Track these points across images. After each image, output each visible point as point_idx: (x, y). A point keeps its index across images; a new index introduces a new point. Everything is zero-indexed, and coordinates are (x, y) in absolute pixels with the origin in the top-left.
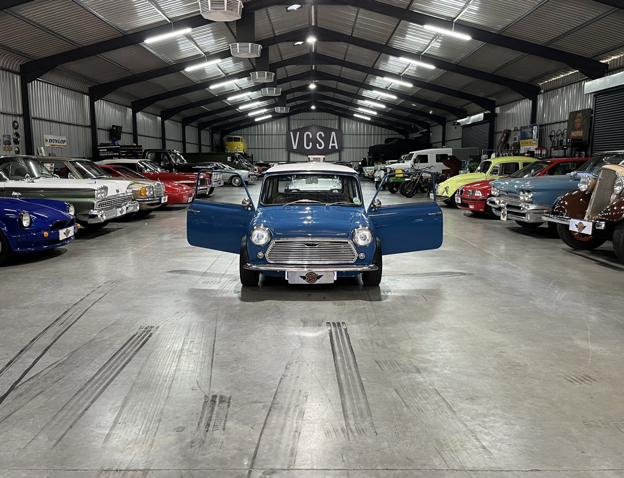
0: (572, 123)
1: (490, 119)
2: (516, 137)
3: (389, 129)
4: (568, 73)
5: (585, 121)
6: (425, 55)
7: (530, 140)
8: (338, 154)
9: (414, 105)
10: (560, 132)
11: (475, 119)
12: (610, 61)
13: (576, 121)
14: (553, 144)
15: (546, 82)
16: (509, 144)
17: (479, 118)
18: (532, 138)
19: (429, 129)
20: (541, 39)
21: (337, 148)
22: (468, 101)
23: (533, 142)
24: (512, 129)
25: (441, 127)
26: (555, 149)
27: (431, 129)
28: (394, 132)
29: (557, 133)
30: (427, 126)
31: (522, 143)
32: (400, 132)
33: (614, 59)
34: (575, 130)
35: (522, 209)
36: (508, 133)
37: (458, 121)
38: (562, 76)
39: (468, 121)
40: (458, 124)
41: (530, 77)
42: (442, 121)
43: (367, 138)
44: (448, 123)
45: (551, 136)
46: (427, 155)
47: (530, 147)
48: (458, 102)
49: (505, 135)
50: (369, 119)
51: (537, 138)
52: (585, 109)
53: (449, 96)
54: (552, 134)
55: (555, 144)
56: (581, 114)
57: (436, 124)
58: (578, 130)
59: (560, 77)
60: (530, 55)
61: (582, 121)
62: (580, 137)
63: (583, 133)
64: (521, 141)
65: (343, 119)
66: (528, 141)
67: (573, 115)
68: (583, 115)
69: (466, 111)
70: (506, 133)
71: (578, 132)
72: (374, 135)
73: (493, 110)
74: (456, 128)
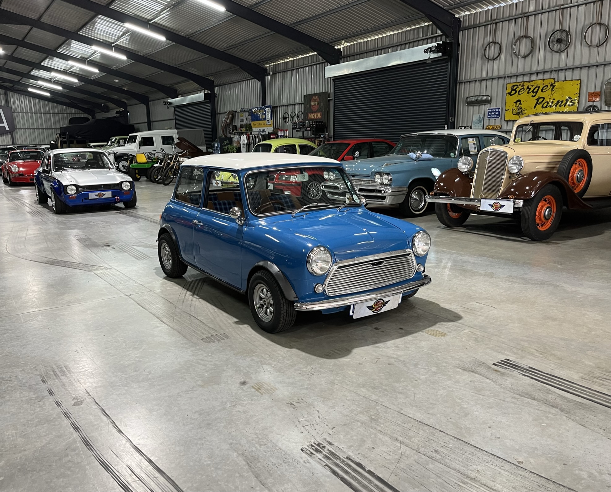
0: (308, 106)
1: (210, 98)
2: (242, 118)
3: (71, 107)
4: (298, 56)
5: (322, 104)
6: (154, 24)
7: (264, 122)
8: (9, 136)
9: (116, 81)
10: (294, 115)
11: (192, 98)
12: (343, 48)
13: (312, 104)
14: (294, 126)
15: (273, 64)
16: (236, 126)
17: (199, 97)
18: (265, 119)
19: (125, 109)
20: (288, 19)
21: (7, 128)
22: (185, 79)
23: (267, 123)
24: (239, 110)
25: (144, 107)
26: (297, 131)
27: (129, 108)
28: (77, 111)
29: (291, 115)
30: (124, 105)
31: (254, 125)
32: (85, 110)
33: (347, 46)
34: (312, 112)
35: (383, 192)
36: (233, 114)
37: (169, 101)
38: (291, 59)
39: (182, 101)
40: (170, 103)
41: (259, 58)
42: (145, 100)
43: (46, 118)
44: (151, 102)
45: (285, 118)
46: (152, 138)
47: (264, 128)
48: (168, 79)
49: (231, 116)
50: (48, 94)
51: (271, 119)
52: (323, 93)
53: (166, 72)
54: (285, 116)
55: (296, 126)
56: (317, 97)
57: (138, 102)
58: (315, 112)
59: (288, 60)
60: (277, 34)
61: (320, 103)
62: (319, 119)
63: (322, 115)
64: (253, 123)
65: (11, 94)
66: (261, 122)
67: (308, 98)
68: (319, 98)
69: (176, 91)
70: (232, 115)
71: (316, 114)
72: (54, 113)
73: (213, 91)
74: (168, 108)
